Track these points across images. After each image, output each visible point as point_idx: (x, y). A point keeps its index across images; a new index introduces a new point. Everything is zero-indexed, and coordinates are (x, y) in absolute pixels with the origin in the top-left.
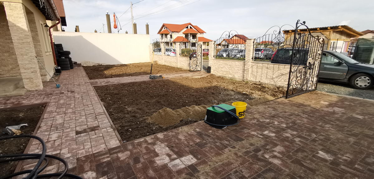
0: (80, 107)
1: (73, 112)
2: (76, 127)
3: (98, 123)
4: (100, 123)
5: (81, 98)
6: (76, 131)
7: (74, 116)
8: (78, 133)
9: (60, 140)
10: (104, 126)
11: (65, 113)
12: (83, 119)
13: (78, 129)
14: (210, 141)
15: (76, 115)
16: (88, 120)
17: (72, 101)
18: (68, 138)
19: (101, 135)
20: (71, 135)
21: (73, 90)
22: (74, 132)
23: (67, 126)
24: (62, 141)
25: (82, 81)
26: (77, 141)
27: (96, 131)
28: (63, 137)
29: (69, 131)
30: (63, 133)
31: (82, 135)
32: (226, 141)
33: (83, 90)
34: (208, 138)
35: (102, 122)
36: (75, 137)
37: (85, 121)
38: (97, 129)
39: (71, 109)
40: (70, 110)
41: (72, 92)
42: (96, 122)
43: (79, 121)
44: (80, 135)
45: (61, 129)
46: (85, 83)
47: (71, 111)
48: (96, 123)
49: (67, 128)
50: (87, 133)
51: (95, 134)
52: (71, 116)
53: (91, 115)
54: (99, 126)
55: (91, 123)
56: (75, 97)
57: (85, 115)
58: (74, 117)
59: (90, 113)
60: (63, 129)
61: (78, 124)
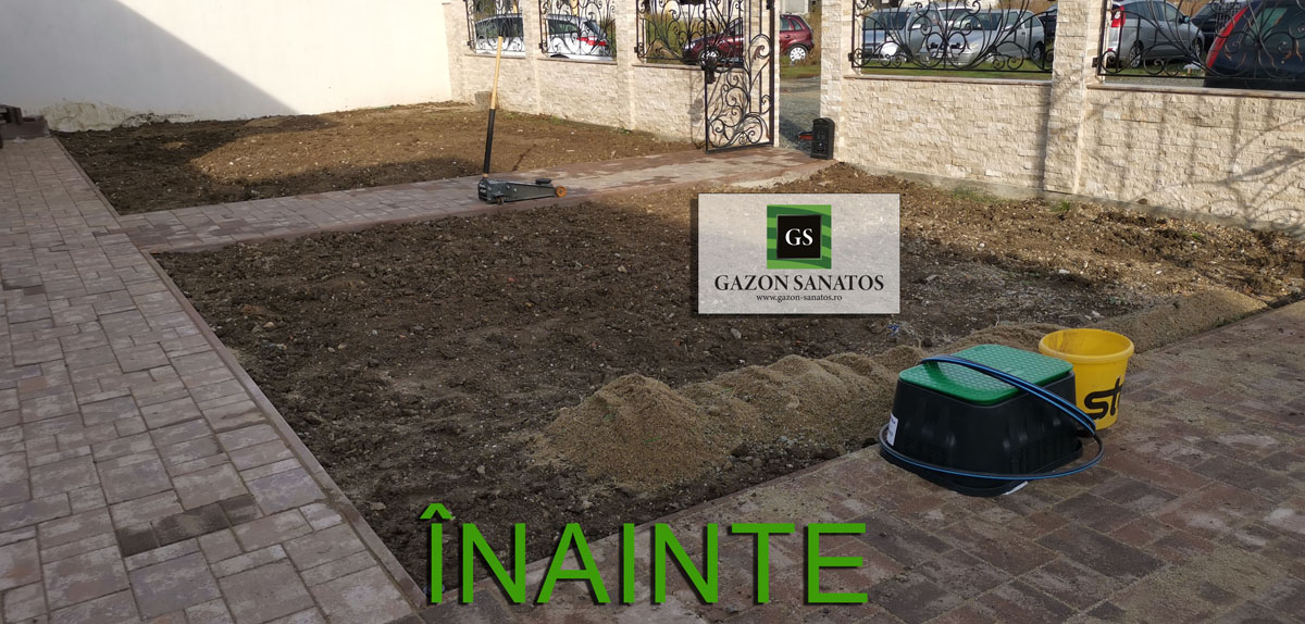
0: (105, 382)
1: (67, 414)
2: (109, 506)
3: (236, 478)
4: (249, 476)
5: (92, 327)
6: (117, 532)
7: (79, 437)
8: (131, 543)
9: (32, 589)
10: (282, 499)
11: (21, 424)
12: (141, 458)
13: (126, 517)
14: (954, 572)
15: (92, 435)
16: (173, 459)
17: (48, 349)
18: (83, 577)
19: (278, 552)
20: (95, 558)
21: (36, 281)
22: (108, 538)
23: (53, 500)
24: (50, 593)
25: (74, 222)
26: (139, 591)
27: (242, 530)
28: (47, 573)
29: (75, 532)
30: (39, 548)
31: (161, 553)
32: (1050, 570)
33: (93, 275)
34: (930, 555)
35: (261, 472)
36: (118, 568)
37: (157, 465)
38: (246, 519)
39: (54, 397)
40: (47, 406)
41: (34, 290)
42: (227, 471)
43: (120, 471)
44: (145, 555)
45: (21, 523)
46: (95, 234)
47: (56, 409)
48: (226, 482)
49: (59, 514)
50: (188, 542)
51: (236, 549)
52: (64, 439)
53: (181, 429)
54: (248, 500)
55: (197, 479)
56: (59, 321)
57: (148, 430)
58: (79, 444)
59: (174, 418)
60: (36, 519)
61: (120, 490)
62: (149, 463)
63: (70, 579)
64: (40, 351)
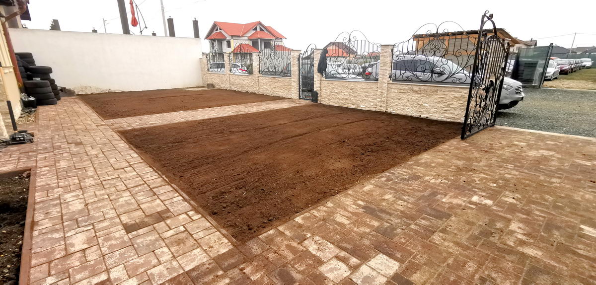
0: (109, 173)
1: (97, 184)
2: (118, 216)
3: (162, 204)
4: (166, 203)
5: (101, 155)
6: (123, 224)
7: (103, 192)
8: (128, 228)
9: (95, 248)
10: (179, 210)
11: (81, 188)
12: (127, 198)
13: (125, 219)
15: (108, 191)
16: (139, 198)
17: (87, 163)
18: (114, 242)
19: (182, 229)
20: (117, 235)
21: (79, 141)
22: (120, 227)
23: (97, 215)
24: (102, 249)
25: (89, 122)
26: (135, 246)
27: (168, 221)
28: (100, 241)
29: (108, 226)
30: (95, 232)
31: (141, 231)
33: (99, 138)
35: (170, 201)
36: (126, 238)
37: (133, 201)
38: (168, 218)
39: (92, 179)
40: (89, 182)
41: (78, 144)
42: (158, 201)
43: (120, 203)
44: (135, 233)
45: (87, 223)
46: (97, 126)
47: (93, 183)
48: (158, 205)
49: (101, 219)
50: (150, 227)
51: (168, 229)
52: (97, 193)
53: (139, 188)
54: (168, 210)
55: (147, 204)
56: (89, 154)
57: (128, 189)
58: (103, 195)
59: (136, 185)
60: (92, 222)
61: (121, 210)
62: (130, 200)
63: (109, 243)
64: (84, 163)
